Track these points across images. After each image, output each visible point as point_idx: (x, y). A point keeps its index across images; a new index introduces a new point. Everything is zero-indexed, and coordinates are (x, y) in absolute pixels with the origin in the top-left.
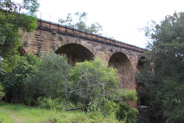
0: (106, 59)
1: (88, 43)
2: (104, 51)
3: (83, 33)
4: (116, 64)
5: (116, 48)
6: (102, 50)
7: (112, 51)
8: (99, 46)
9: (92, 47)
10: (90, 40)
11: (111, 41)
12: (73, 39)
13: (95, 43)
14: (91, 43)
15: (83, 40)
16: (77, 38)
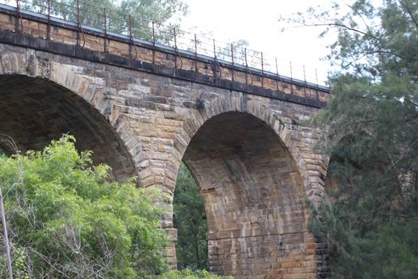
0: (169, 144)
1: (87, 72)
2: (164, 110)
3: (60, 31)
4: (233, 164)
5: (221, 95)
6: (151, 104)
7: (200, 107)
8: (141, 88)
9: (106, 90)
10: (95, 60)
11: (199, 64)
12: (15, 55)
13: (121, 72)
14: (99, 75)
15: (61, 62)
16: (32, 52)
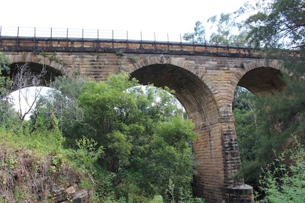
0: (228, 83)
1: (187, 59)
2: (224, 70)
3: (174, 46)
5: (254, 61)
6: (218, 68)
7: (242, 67)
8: (212, 62)
9: (196, 65)
10: (190, 55)
11: (240, 50)
12: (156, 57)
13: (202, 57)
14: (192, 60)
15: (175, 57)
16: (162, 55)
